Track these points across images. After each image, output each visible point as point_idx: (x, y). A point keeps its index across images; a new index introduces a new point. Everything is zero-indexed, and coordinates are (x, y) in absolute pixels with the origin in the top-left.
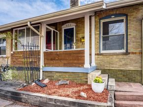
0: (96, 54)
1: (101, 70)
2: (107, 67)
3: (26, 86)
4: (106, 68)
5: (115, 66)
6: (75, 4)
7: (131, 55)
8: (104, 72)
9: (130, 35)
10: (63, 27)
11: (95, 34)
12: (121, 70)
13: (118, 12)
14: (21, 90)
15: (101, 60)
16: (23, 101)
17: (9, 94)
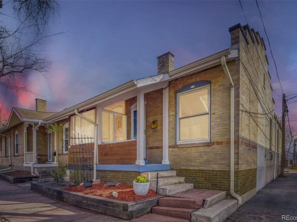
0: (170, 147)
1: (176, 170)
2: (183, 165)
3: (73, 186)
4: (182, 168)
5: (193, 164)
6: (163, 66)
7: (215, 146)
8: (180, 173)
9: (214, 114)
10: (132, 107)
11: (169, 116)
12: (202, 171)
13: (198, 79)
14: (65, 189)
15: (176, 155)
16: (65, 200)
17: (55, 194)
